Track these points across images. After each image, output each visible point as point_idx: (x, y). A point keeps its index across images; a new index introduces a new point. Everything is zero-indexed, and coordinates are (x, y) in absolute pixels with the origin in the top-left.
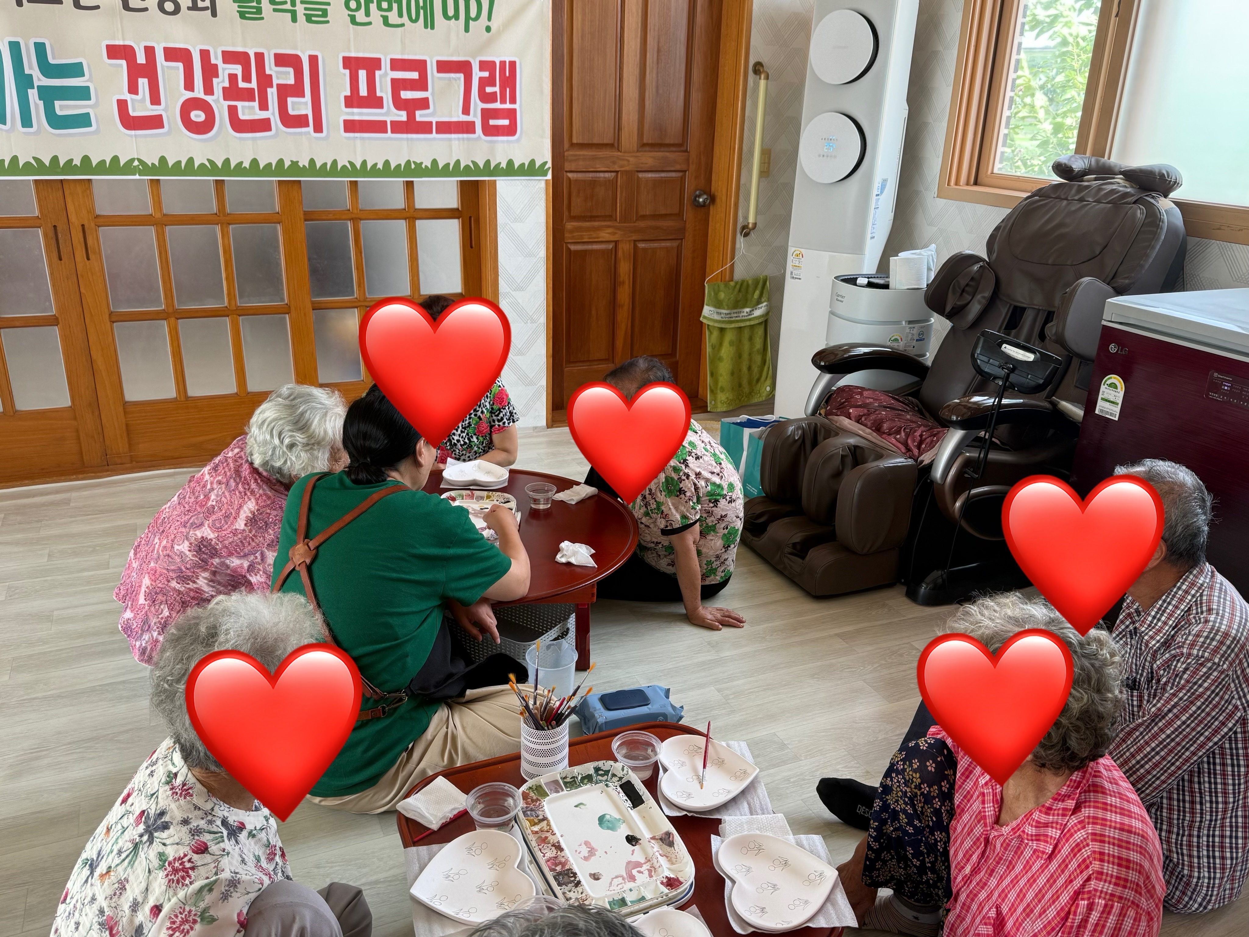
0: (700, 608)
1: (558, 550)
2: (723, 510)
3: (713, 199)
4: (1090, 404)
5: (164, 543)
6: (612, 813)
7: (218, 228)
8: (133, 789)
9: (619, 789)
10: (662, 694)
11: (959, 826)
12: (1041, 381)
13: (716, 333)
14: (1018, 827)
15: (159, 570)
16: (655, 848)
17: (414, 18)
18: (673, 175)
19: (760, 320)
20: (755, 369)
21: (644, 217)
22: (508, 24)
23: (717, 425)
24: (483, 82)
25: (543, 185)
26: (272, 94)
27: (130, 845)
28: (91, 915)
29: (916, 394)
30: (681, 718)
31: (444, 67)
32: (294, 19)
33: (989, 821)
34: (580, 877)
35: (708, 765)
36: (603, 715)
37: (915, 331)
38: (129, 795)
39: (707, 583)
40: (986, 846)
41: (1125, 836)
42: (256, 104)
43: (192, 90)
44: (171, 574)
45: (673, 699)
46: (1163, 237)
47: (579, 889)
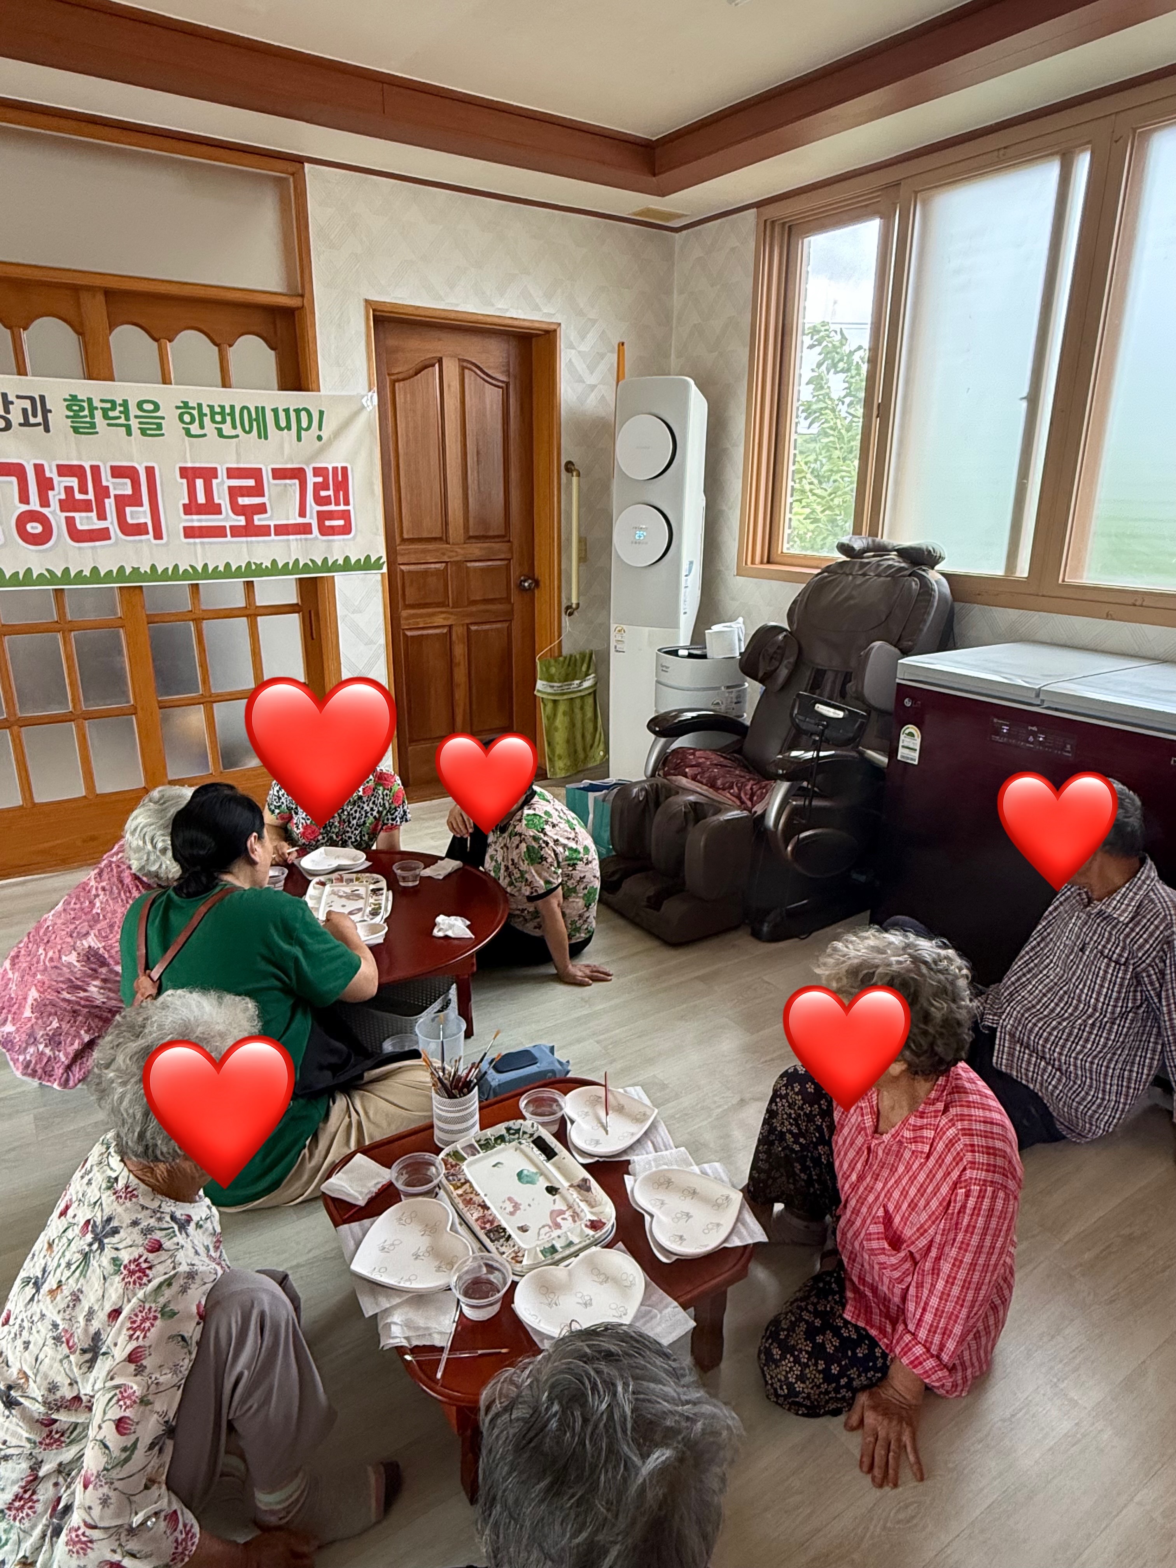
0: (570, 967)
1: (435, 925)
2: (581, 872)
3: (537, 583)
4: (892, 752)
5: (50, 954)
6: (530, 1169)
7: (59, 636)
8: (71, 1200)
9: (532, 1145)
10: (548, 1051)
11: (838, 1140)
12: (851, 735)
13: (550, 706)
14: (898, 1132)
15: (47, 982)
16: (574, 1196)
17: (247, 429)
18: (498, 563)
19: (590, 691)
20: (588, 737)
21: (475, 602)
22: (337, 434)
23: (563, 791)
24: (317, 487)
25: (379, 577)
26: (110, 504)
27: (79, 1256)
28: (43, 1331)
29: (740, 751)
30: (568, 1072)
31: (279, 474)
32: (129, 433)
33: (869, 1132)
34: (510, 1231)
35: (610, 1112)
36: (495, 1079)
37: (734, 695)
38: (67, 1208)
39: (573, 941)
40: (869, 1154)
41: (988, 1128)
42: (94, 515)
43: (28, 503)
44: (61, 985)
45: (557, 1055)
46: (936, 604)
47: (511, 1242)
